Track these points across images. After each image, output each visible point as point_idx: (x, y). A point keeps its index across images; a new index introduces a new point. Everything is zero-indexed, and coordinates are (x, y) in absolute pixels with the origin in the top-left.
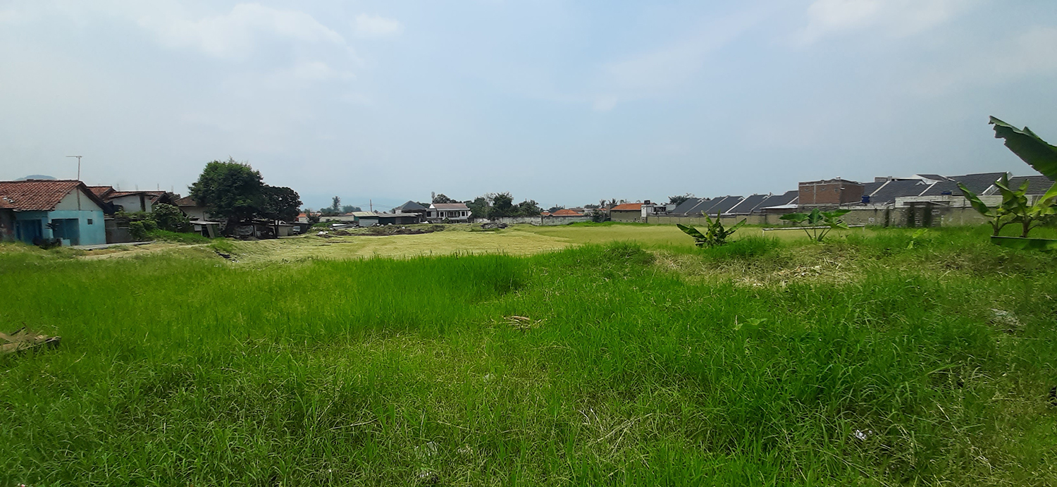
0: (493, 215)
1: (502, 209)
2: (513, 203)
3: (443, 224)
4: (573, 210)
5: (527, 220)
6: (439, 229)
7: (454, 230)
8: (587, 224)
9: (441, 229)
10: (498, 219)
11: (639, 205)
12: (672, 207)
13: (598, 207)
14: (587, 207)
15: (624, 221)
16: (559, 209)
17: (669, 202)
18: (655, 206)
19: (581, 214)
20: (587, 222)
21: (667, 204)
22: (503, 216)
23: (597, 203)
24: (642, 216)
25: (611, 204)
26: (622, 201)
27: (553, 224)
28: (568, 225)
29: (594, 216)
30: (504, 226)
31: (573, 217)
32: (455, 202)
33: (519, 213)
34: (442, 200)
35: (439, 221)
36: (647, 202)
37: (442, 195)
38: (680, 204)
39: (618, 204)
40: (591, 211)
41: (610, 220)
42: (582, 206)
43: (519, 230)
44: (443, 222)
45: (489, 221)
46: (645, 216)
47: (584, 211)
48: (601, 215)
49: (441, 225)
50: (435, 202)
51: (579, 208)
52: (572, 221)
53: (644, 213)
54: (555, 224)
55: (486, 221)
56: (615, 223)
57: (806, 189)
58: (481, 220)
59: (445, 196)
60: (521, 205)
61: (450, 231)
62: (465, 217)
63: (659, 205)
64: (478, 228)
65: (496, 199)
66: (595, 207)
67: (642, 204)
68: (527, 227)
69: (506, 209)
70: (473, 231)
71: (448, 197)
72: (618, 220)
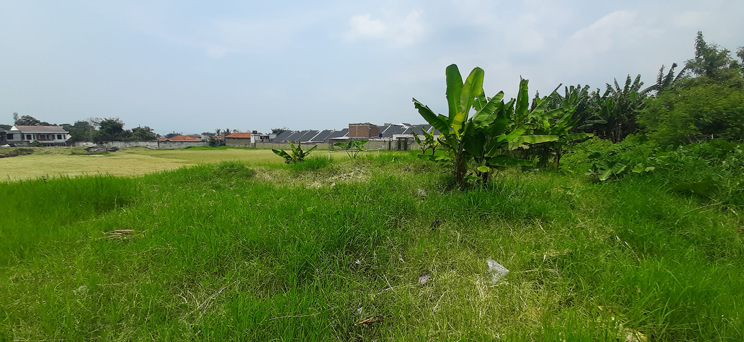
0: (100, 139)
1: (111, 134)
2: (125, 128)
3: (31, 148)
4: (191, 136)
5: (142, 144)
6: (25, 153)
7: (47, 153)
8: (204, 148)
9: (29, 152)
10: (106, 143)
11: (249, 134)
12: (273, 136)
13: (214, 134)
14: (204, 134)
15: (237, 146)
16: (177, 135)
17: (271, 132)
18: (261, 135)
19: (198, 139)
20: (204, 147)
21: (270, 134)
22: (113, 140)
23: (213, 131)
24: (252, 142)
25: (225, 133)
26: (235, 130)
27: (170, 148)
28: (186, 148)
29: (210, 142)
30: (115, 149)
31: (191, 142)
32: (47, 124)
33: (133, 137)
34: (29, 121)
35: (25, 144)
36: (255, 132)
37: (28, 117)
38: (279, 134)
39: (231, 133)
40: (208, 138)
41: (225, 145)
42: (199, 133)
43: (132, 153)
44: (30, 145)
45: (95, 145)
46: (254, 142)
47: (200, 137)
48: (216, 141)
49: (28, 148)
50: (18, 123)
51: (196, 135)
52: (189, 146)
53: (253, 140)
54: (172, 148)
55: (91, 144)
56: (229, 147)
57: (353, 128)
58: (84, 144)
59: (32, 118)
60: (134, 130)
61: (41, 154)
62: (62, 141)
63: (264, 134)
64: (81, 152)
65: (103, 124)
66: (211, 135)
67: (251, 133)
68: (142, 150)
69: (116, 134)
70: (73, 154)
71: (37, 119)
72: (231, 145)
